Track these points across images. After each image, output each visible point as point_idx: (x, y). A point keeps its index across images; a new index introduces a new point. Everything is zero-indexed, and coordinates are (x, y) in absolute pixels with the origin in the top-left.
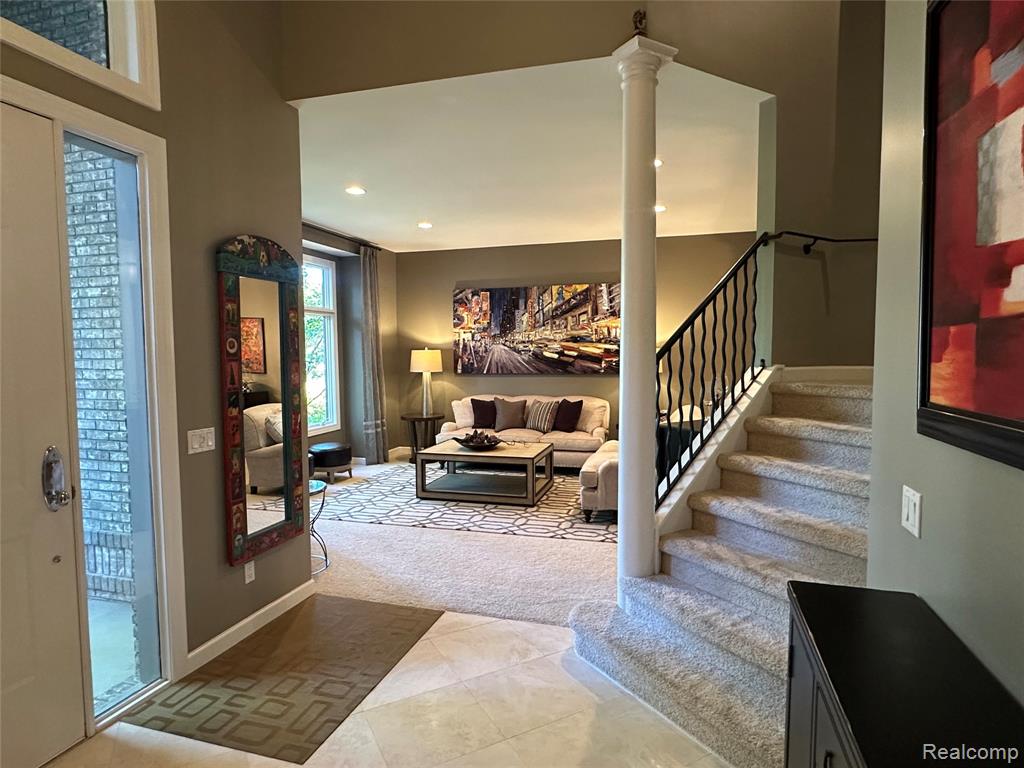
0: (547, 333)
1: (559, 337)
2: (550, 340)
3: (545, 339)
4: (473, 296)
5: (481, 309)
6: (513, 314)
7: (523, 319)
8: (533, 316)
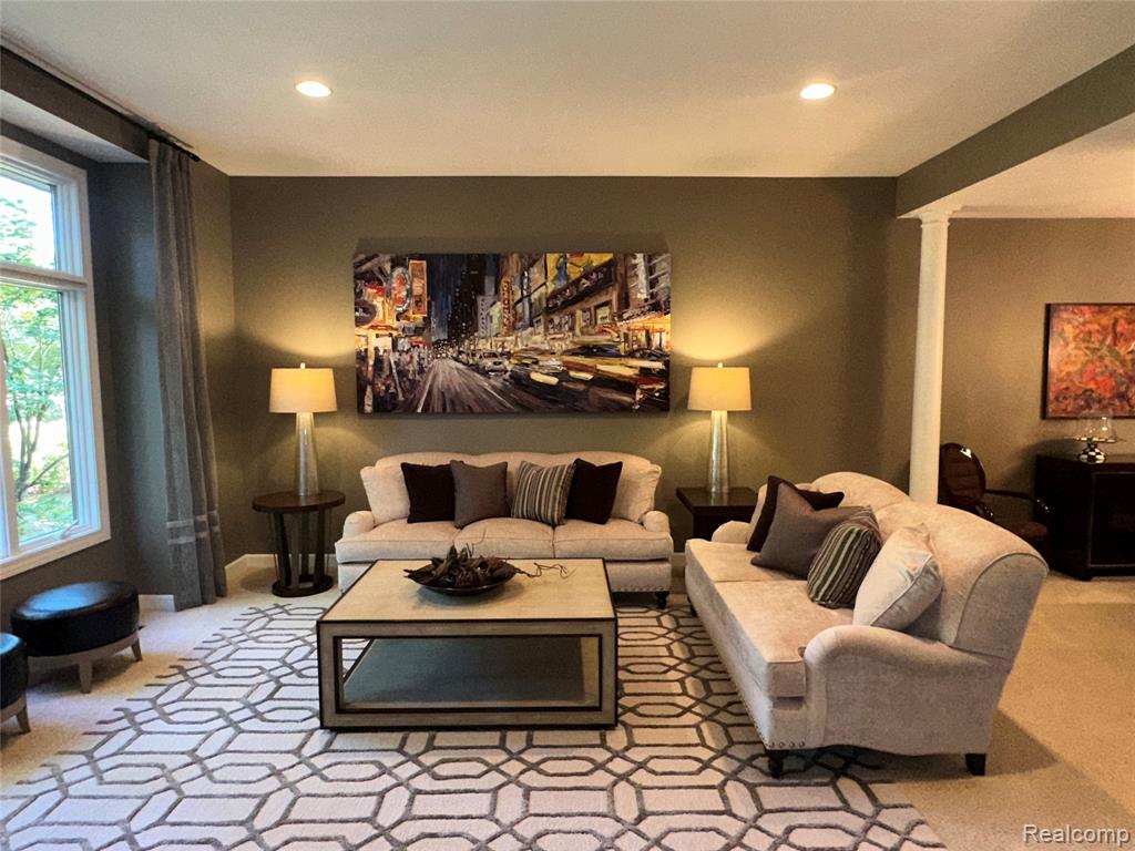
0: (538, 338)
1: (558, 346)
2: (543, 353)
3: (536, 350)
4: (393, 267)
5: (410, 292)
6: (474, 303)
7: (493, 312)
8: (511, 307)
